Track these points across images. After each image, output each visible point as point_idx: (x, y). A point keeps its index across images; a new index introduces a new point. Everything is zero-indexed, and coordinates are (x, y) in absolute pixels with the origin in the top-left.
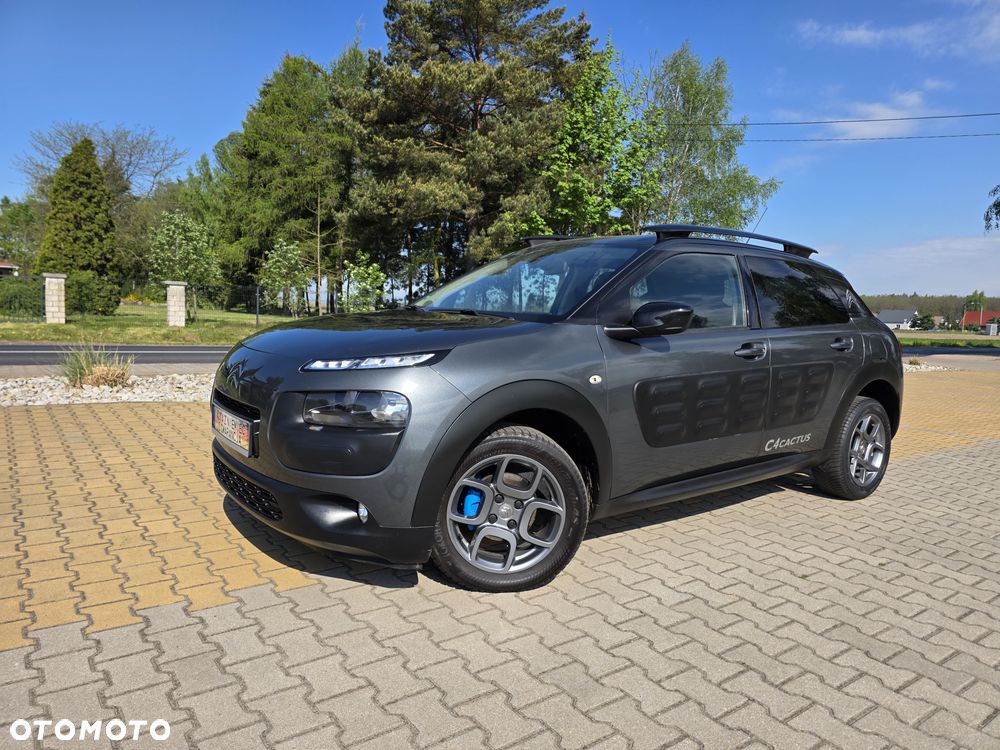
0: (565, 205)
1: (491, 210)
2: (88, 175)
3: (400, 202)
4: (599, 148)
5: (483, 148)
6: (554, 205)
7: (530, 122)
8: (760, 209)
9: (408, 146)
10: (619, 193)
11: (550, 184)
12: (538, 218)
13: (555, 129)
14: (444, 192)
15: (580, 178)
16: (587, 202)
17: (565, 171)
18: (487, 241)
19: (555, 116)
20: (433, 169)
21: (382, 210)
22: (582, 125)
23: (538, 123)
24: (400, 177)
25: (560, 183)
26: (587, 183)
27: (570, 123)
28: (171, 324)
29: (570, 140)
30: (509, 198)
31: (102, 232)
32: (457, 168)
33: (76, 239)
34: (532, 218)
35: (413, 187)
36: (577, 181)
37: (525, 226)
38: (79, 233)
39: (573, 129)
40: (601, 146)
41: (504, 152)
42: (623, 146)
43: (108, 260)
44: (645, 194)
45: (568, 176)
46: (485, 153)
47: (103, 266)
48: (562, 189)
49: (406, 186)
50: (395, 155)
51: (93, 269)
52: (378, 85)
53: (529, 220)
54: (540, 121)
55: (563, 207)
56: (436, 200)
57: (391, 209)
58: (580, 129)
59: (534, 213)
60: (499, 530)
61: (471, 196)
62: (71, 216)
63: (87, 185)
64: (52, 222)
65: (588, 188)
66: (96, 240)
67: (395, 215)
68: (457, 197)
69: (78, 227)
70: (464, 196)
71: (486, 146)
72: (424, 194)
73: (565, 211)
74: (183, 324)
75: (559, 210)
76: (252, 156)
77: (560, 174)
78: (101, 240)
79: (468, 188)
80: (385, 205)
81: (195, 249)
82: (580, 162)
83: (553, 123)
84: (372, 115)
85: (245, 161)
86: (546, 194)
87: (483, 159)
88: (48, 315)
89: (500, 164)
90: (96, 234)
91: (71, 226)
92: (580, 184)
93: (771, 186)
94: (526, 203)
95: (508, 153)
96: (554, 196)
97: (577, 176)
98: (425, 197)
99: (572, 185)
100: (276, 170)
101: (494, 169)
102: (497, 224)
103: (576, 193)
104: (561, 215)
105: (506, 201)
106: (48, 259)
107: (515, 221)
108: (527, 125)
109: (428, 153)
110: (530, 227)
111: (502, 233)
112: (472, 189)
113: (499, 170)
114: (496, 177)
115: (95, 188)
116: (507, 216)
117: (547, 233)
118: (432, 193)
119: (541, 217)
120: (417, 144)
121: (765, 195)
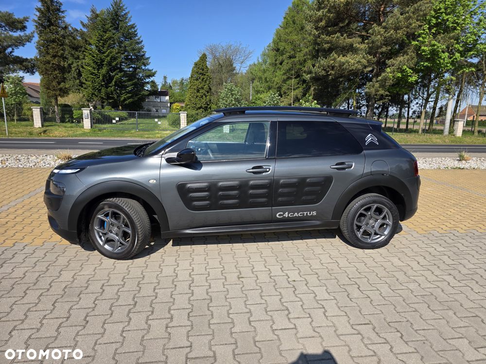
0: (428, 60)
1: (382, 65)
2: (203, 70)
3: (333, 68)
4: (453, 23)
5: (378, 33)
6: (419, 61)
7: (407, 14)
9: (338, 37)
11: (418, 49)
12: (408, 69)
13: (425, 15)
14: (354, 60)
15: (436, 43)
16: (441, 57)
17: (426, 40)
18: (377, 85)
19: (423, 8)
21: (323, 73)
22: (443, 10)
23: (412, 15)
24: (331, 55)
25: (423, 48)
26: (441, 46)
27: (435, 11)
29: (434, 21)
30: (392, 60)
31: (206, 93)
32: (363, 46)
33: (197, 97)
34: (404, 70)
35: (338, 59)
36: (434, 45)
37: (399, 75)
38: (198, 94)
39: (436, 14)
41: (389, 34)
43: (208, 105)
45: (428, 42)
46: (379, 36)
47: (206, 107)
48: (424, 51)
49: (334, 59)
50: (331, 42)
51: (203, 108)
52: (323, 8)
53: (402, 71)
54: (413, 13)
55: (426, 61)
56: (349, 65)
57: (328, 72)
58: (442, 13)
59: (405, 67)
61: (369, 61)
62: (195, 87)
63: (203, 74)
64: (189, 89)
65: (441, 49)
66: (204, 96)
67: (330, 75)
68: (361, 62)
69: (198, 91)
70: (364, 61)
71: (379, 32)
72: (343, 62)
73: (426, 64)
75: (422, 63)
77: (423, 42)
78: (206, 96)
79: (367, 57)
80: (325, 70)
81: (235, 99)
82: (439, 33)
83: (421, 13)
84: (323, 23)
86: (414, 55)
87: (377, 40)
89: (387, 41)
90: (204, 94)
91: (196, 91)
92: (436, 47)
94: (401, 62)
95: (391, 35)
96: (419, 56)
97: (433, 42)
98: (344, 64)
99: (430, 48)
101: (384, 45)
102: (383, 74)
103: (434, 54)
104: (423, 66)
105: (389, 62)
106: (187, 105)
107: (394, 71)
108: (405, 16)
109: (349, 40)
110: (403, 75)
111: (385, 80)
112: (370, 57)
113: (386, 45)
114: (384, 49)
115: (205, 75)
116: (388, 70)
117: (413, 78)
118: (348, 62)
119: (410, 68)
120: (342, 36)
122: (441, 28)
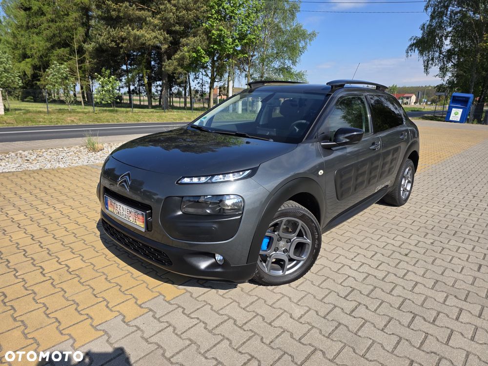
0: (216, 43)
1: (175, 45)
3: (123, 40)
4: (232, 13)
6: (210, 43)
8: (308, 47)
9: (126, 7)
10: (242, 37)
11: (207, 32)
12: (202, 50)
14: (150, 35)
15: (223, 29)
16: (226, 42)
17: (215, 25)
18: (176, 63)
21: (113, 44)
25: (212, 31)
26: (226, 32)
29: (217, 7)
30: (185, 39)
32: (156, 22)
34: (198, 50)
35: (133, 33)
36: (221, 30)
37: (194, 55)
40: (232, 12)
41: (181, 14)
42: (242, 11)
44: (254, 38)
45: (217, 28)
46: (171, 14)
48: (213, 34)
49: (128, 32)
50: (119, 11)
53: (197, 51)
55: (214, 44)
56: (145, 40)
57: (119, 44)
59: (199, 48)
60: (281, 255)
61: (165, 39)
65: (227, 34)
67: (122, 47)
68: (157, 38)
71: (171, 10)
72: (138, 36)
73: (216, 47)
76: (27, 9)
77: (212, 26)
80: (115, 42)
85: (23, 12)
86: (205, 37)
87: (171, 18)
89: (180, 21)
92: (223, 32)
93: (313, 34)
94: (194, 42)
95: (184, 15)
96: (209, 38)
97: (221, 27)
98: (139, 38)
99: (218, 32)
100: (44, 18)
101: (177, 23)
102: (180, 53)
103: (221, 37)
104: (213, 49)
105: (183, 41)
107: (189, 52)
110: (197, 55)
111: (183, 58)
113: (180, 24)
114: (177, 28)
116: (185, 49)
117: (206, 58)
118: (143, 36)
119: (203, 50)
120: (131, 6)
121: (310, 40)
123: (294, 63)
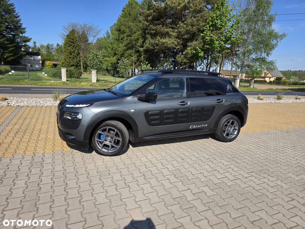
0: (208, 44)
1: (185, 46)
2: (73, 40)
3: (157, 45)
4: (220, 25)
5: (182, 27)
6: (205, 44)
7: (198, 18)
8: (279, 43)
9: (160, 27)
10: (227, 40)
11: (203, 38)
12: (199, 49)
13: (206, 19)
14: (170, 42)
15: (213, 36)
16: (215, 43)
17: (208, 33)
18: (183, 56)
19: (206, 16)
20: (167, 35)
21: (152, 47)
22: (215, 18)
23: (200, 18)
24: (157, 38)
25: (206, 38)
26: (215, 37)
27: (211, 17)
28: (93, 81)
29: (211, 23)
30: (190, 43)
31: (77, 55)
32: (174, 34)
33: (70, 58)
35: (161, 41)
36: (212, 37)
37: (194, 52)
38: (71, 56)
39: (212, 19)
40: (221, 25)
41: (189, 28)
42: (230, 24)
43: (78, 63)
44: (236, 40)
45: (209, 35)
46: (183, 29)
47: (77, 65)
48: (207, 39)
49: (159, 41)
50: (156, 30)
51: (74, 66)
52: (151, 9)
53: (196, 50)
54: (201, 17)
55: (207, 45)
56: (167, 44)
57: (155, 47)
58: (215, 19)
59: (197, 48)
61: (178, 43)
62: (69, 51)
63: (73, 42)
64: (64, 53)
65: (215, 39)
66: (75, 58)
67: (156, 49)
68: (174, 43)
69: (71, 54)
70: (176, 43)
71: (183, 26)
72: (164, 42)
73: (208, 46)
74: (96, 82)
75: (206, 46)
76: (119, 31)
77: (206, 35)
78: (76, 58)
79: (177, 40)
80: (153, 46)
82: (214, 30)
83: (205, 18)
84: (150, 18)
85: (117, 32)
86: (202, 41)
87: (182, 31)
88: (62, 79)
89: (187, 32)
90: (75, 56)
91: (69, 54)
92: (213, 38)
93: (283, 35)
94: (195, 44)
95: (190, 29)
97: (212, 35)
98: (164, 43)
99: (210, 38)
101: (186, 34)
102: (186, 51)
103: (212, 41)
104: (206, 48)
106: (63, 63)
107: (191, 50)
108: (196, 19)
109: (166, 29)
110: (196, 52)
111: (187, 54)
112: (179, 41)
114: (186, 36)
115: (75, 43)
116: (189, 48)
117: (201, 54)
118: (166, 42)
119: (200, 48)
120: (163, 27)
121: (281, 39)
122: (215, 27)
123: (268, 55)
